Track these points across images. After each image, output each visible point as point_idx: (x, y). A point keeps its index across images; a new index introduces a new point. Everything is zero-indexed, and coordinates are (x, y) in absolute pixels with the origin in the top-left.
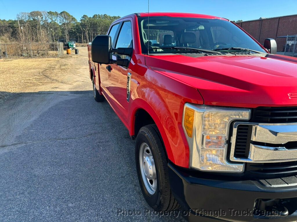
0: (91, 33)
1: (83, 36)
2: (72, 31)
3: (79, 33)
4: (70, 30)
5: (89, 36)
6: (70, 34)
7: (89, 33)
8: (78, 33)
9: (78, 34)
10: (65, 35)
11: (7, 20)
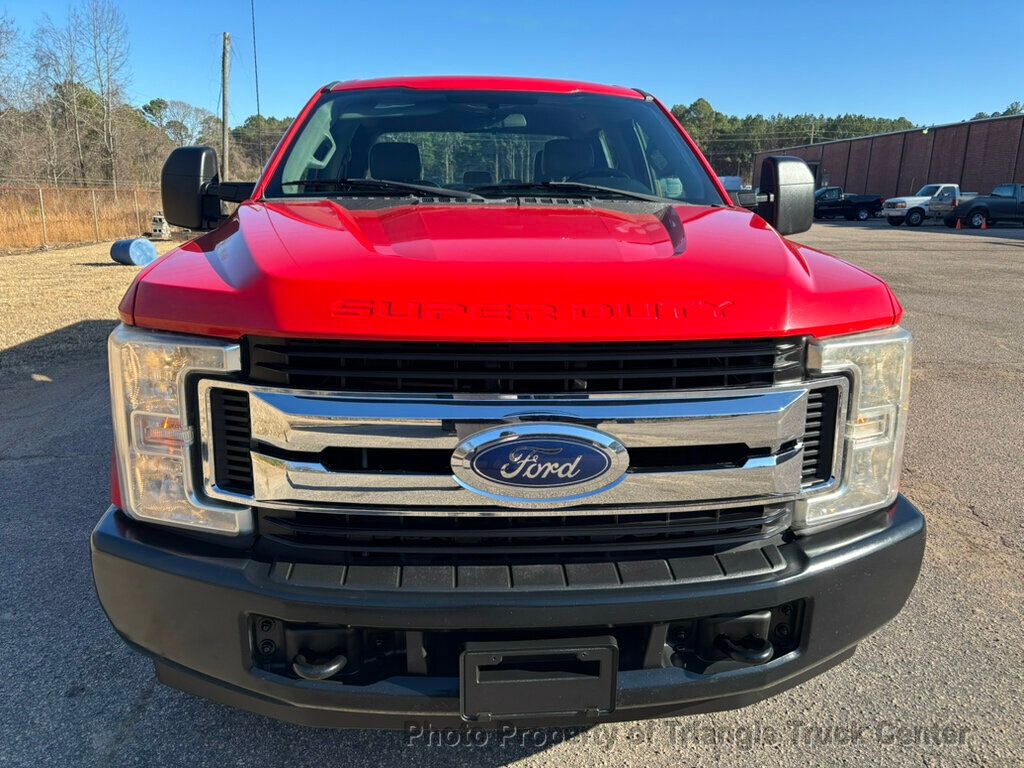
0: (526, 157)
1: (497, 166)
2: (466, 149)
3: (488, 156)
4: (461, 148)
5: (518, 165)
6: (460, 160)
7: (517, 158)
8: (484, 155)
9: (484, 160)
10: (444, 164)
11: (280, 118)
